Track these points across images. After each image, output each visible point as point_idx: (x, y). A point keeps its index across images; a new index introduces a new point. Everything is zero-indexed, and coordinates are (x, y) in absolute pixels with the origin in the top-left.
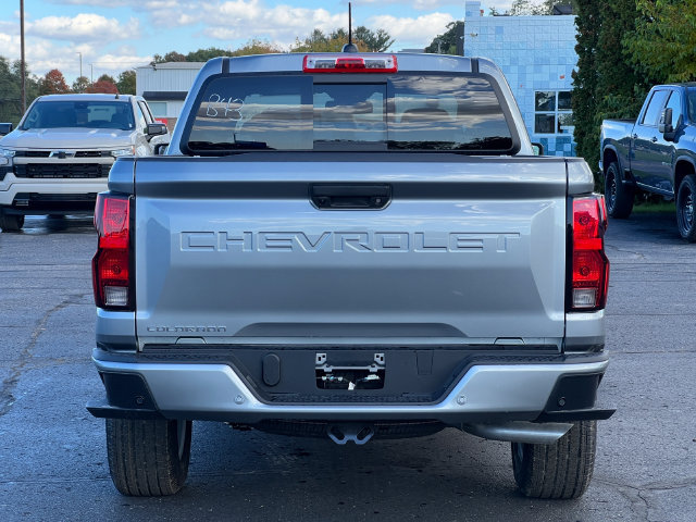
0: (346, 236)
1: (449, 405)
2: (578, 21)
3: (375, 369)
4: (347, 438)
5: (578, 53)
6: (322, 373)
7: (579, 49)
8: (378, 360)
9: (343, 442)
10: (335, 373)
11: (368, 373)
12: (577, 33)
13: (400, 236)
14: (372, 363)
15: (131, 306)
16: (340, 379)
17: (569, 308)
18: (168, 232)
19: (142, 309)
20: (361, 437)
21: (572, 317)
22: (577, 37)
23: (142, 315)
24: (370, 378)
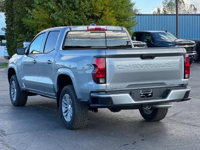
0: (148, 65)
1: (168, 99)
2: (5, 14)
3: (150, 93)
4: (147, 108)
5: (6, 23)
6: (141, 94)
7: (6, 22)
8: (151, 91)
9: (146, 109)
10: (143, 94)
11: (149, 94)
12: (6, 18)
13: (157, 65)
14: (150, 92)
15: (105, 83)
16: (144, 95)
17: (185, 78)
18: (114, 66)
19: (108, 83)
20: (149, 108)
21: (185, 80)
22: (6, 19)
23: (108, 84)
24: (149, 95)
